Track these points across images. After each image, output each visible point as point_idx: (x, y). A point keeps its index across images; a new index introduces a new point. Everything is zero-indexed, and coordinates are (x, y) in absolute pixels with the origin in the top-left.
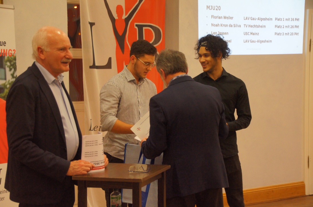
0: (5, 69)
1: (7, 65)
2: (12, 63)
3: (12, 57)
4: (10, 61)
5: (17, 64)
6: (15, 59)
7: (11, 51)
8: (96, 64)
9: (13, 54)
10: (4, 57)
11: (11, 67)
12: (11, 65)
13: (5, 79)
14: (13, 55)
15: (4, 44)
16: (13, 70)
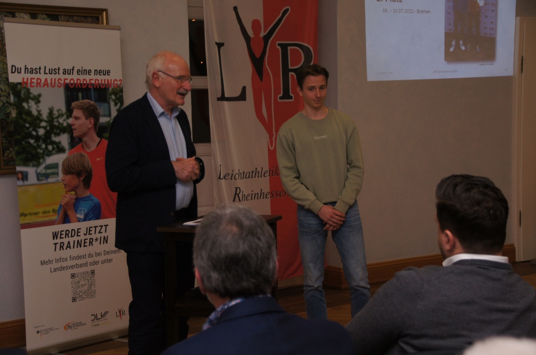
0: (109, 103)
1: (111, 98)
2: (118, 96)
3: (118, 89)
4: (115, 94)
5: (124, 97)
6: (121, 91)
7: (117, 81)
8: (226, 95)
9: (118, 85)
10: (108, 89)
11: (117, 101)
12: (117, 99)
13: (110, 116)
14: (119, 87)
15: (108, 73)
16: (119, 104)
